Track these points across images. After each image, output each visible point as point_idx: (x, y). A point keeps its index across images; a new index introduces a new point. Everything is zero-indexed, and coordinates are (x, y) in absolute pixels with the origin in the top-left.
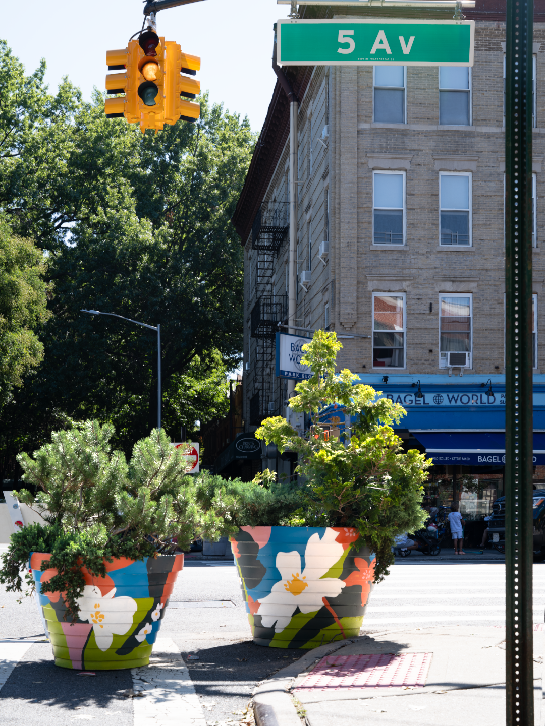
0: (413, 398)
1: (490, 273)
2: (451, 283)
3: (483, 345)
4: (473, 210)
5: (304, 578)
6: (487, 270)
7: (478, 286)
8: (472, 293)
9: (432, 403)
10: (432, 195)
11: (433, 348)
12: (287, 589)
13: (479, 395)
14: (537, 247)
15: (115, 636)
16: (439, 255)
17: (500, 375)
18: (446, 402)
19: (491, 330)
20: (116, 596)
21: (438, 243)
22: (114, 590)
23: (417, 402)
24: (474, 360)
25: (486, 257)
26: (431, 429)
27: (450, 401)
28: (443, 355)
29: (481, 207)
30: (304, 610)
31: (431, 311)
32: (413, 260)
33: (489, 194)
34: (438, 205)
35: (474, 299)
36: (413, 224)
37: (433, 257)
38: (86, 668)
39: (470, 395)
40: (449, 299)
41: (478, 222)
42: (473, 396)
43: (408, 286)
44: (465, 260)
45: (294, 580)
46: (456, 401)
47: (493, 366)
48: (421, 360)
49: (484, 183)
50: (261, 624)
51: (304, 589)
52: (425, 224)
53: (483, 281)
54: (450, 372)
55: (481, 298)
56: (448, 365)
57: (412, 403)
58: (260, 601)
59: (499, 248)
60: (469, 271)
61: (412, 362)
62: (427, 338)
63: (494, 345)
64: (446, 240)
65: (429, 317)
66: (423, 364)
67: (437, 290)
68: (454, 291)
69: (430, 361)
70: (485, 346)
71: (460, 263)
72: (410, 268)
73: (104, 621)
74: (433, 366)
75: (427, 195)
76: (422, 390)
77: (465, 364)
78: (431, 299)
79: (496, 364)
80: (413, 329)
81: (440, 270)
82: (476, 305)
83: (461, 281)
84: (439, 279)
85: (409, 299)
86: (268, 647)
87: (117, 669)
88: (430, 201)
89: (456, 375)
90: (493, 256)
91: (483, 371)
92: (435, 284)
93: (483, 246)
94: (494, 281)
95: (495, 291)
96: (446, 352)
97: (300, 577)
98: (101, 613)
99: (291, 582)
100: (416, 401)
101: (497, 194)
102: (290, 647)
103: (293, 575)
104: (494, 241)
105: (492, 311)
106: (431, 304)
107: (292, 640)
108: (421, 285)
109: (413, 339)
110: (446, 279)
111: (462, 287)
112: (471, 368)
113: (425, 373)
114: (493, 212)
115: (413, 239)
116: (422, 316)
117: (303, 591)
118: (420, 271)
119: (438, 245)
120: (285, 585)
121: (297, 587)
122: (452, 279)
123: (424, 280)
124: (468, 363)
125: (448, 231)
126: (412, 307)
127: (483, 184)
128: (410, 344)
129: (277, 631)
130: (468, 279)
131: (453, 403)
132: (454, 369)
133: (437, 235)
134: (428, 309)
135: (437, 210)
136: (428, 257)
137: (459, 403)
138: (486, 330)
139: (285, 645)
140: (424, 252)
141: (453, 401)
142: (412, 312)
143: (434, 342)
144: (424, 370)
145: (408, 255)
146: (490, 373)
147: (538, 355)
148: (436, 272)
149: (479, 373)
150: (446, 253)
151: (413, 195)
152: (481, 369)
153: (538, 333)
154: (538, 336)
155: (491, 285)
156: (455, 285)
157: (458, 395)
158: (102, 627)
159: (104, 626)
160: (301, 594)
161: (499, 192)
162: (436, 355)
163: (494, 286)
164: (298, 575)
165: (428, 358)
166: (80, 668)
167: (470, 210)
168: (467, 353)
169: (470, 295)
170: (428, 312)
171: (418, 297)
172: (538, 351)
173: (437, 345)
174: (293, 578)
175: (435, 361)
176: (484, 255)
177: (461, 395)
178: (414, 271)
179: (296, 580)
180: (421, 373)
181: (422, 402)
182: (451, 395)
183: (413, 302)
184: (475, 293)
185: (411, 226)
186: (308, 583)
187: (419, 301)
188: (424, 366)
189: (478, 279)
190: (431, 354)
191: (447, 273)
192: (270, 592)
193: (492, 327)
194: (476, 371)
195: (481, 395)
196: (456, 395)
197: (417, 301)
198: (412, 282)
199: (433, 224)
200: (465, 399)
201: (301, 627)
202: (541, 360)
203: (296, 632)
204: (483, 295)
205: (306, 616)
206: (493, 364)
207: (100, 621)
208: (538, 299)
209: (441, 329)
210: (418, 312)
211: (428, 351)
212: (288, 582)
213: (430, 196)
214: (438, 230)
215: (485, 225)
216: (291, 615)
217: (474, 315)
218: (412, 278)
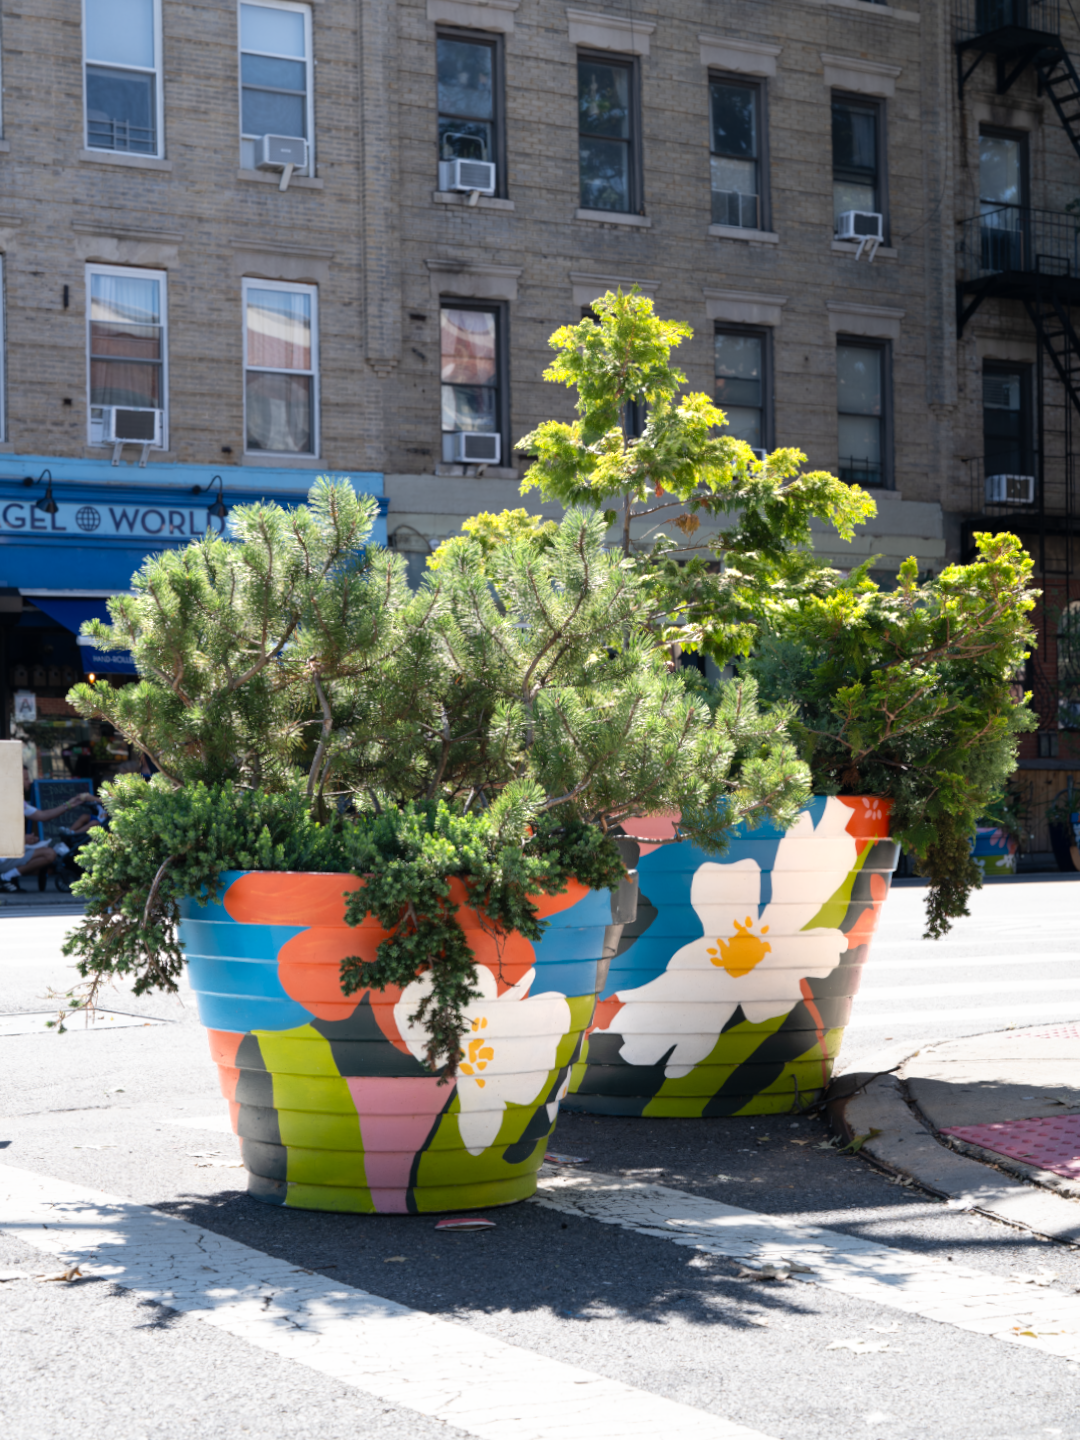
0: (25, 513)
1: (207, 227)
2: (115, 242)
3: (194, 394)
4: (165, 72)
5: (765, 930)
6: (200, 220)
7: (181, 254)
8: (165, 269)
9: (73, 528)
10: (66, 23)
11: (73, 395)
12: (715, 962)
13: (186, 512)
14: (316, 176)
15: (512, 1109)
16: (83, 172)
17: (234, 468)
18: (106, 527)
19: (213, 360)
20: (533, 991)
21: (81, 141)
22: (530, 975)
23: (38, 524)
24: (174, 429)
25: (197, 187)
26: (71, 588)
27: (118, 525)
28: (97, 412)
29: (184, 68)
30: (755, 1015)
31: (66, 303)
32: (19, 176)
33: (204, 38)
34: (80, 49)
35: (171, 284)
36: (18, 89)
37: (68, 174)
38: (421, 1209)
39: (165, 512)
40: (108, 281)
41: (177, 102)
42: (171, 513)
43: (8, 240)
44: (149, 191)
45: (737, 937)
46: (131, 525)
47: (217, 448)
48: (42, 422)
49: (190, 10)
50: (620, 1057)
51: (760, 958)
52: (48, 93)
53: (191, 244)
54: (117, 455)
55: (189, 283)
56: (113, 437)
57: (23, 525)
58: (622, 995)
59: (228, 170)
60: (157, 217)
61: (22, 426)
62: (57, 370)
63: (220, 396)
64: (101, 136)
65: (60, 319)
66: (50, 431)
67: (81, 255)
68: (122, 260)
69: (66, 427)
70: (198, 398)
71: (137, 196)
72: (12, 195)
73: (492, 1066)
74: (74, 438)
75: (53, 23)
76: (55, 494)
77: (151, 437)
78: (66, 276)
79: (225, 442)
80: (22, 345)
81: (86, 209)
82: (175, 299)
83: (139, 240)
84: (87, 229)
85: (12, 272)
86: (639, 1117)
87: (501, 1203)
88: (60, 37)
89: (130, 462)
90: (213, 188)
91: (193, 455)
92: (76, 242)
93: (191, 160)
94: (219, 246)
95: (220, 269)
96: (105, 408)
97: (755, 930)
98: (486, 1045)
99: (727, 942)
100: (33, 519)
101: (222, 40)
102: (709, 1114)
103: (736, 924)
104: (216, 152)
105: (215, 316)
106: (66, 289)
107: (715, 1096)
108: (41, 238)
109: (22, 371)
110: (103, 231)
111: (142, 253)
112: (166, 447)
113: (54, 454)
114: (212, 82)
115: (20, 126)
116: (43, 315)
117: (759, 965)
118: (38, 206)
119: (82, 148)
120: (712, 951)
121: (743, 954)
122: (117, 232)
123: (50, 228)
124: (160, 436)
125: (102, 117)
126: (20, 293)
127: (188, 12)
128: (15, 382)
129: (669, 1073)
130: (154, 237)
131: (124, 530)
132: (127, 447)
133: (79, 122)
134: (59, 299)
135: (77, 61)
136: (56, 173)
137: (139, 531)
138: (201, 360)
139: (696, 1109)
140: (48, 158)
141: (124, 526)
142: (20, 303)
143: (76, 380)
144: (51, 448)
145: (8, 162)
146: (212, 462)
147: (321, 427)
148: (79, 213)
149: (184, 461)
150: (103, 167)
151: (18, 16)
152: (190, 450)
153: (321, 376)
154: (321, 382)
155: (210, 256)
156: (125, 246)
157: (137, 512)
158: (481, 1083)
159: (488, 1081)
160: (752, 973)
161: (226, 36)
162: (81, 413)
163: (219, 257)
164: (749, 922)
165: (61, 418)
166: (403, 1208)
167: (158, 70)
168: (157, 412)
169: (160, 275)
170: (60, 307)
171: (33, 268)
172: (321, 416)
173: (81, 388)
174: (734, 932)
175: (76, 429)
176: (193, 183)
177: (143, 510)
178: (22, 205)
179: (743, 936)
180: (43, 453)
181: (48, 523)
182: (118, 510)
183: (22, 279)
184: (173, 270)
185: (15, 94)
186: (774, 943)
187: (37, 279)
188: (50, 437)
189: (179, 239)
190: (68, 409)
191: (105, 216)
192: (661, 970)
193: (215, 354)
194: (179, 455)
195: (191, 514)
196: (130, 510)
197: (32, 278)
198: (18, 230)
199: (68, 95)
200: (153, 522)
201: (742, 1061)
202: (329, 439)
203: (728, 1072)
204: (192, 278)
205: (756, 1029)
206: (218, 441)
207: (482, 1066)
208: (319, 296)
209: (93, 349)
210: (34, 304)
211: (60, 402)
212: (720, 942)
213: (59, 25)
214: (80, 111)
215: (195, 110)
216: (719, 1030)
217: (172, 322)
218: (18, 222)
